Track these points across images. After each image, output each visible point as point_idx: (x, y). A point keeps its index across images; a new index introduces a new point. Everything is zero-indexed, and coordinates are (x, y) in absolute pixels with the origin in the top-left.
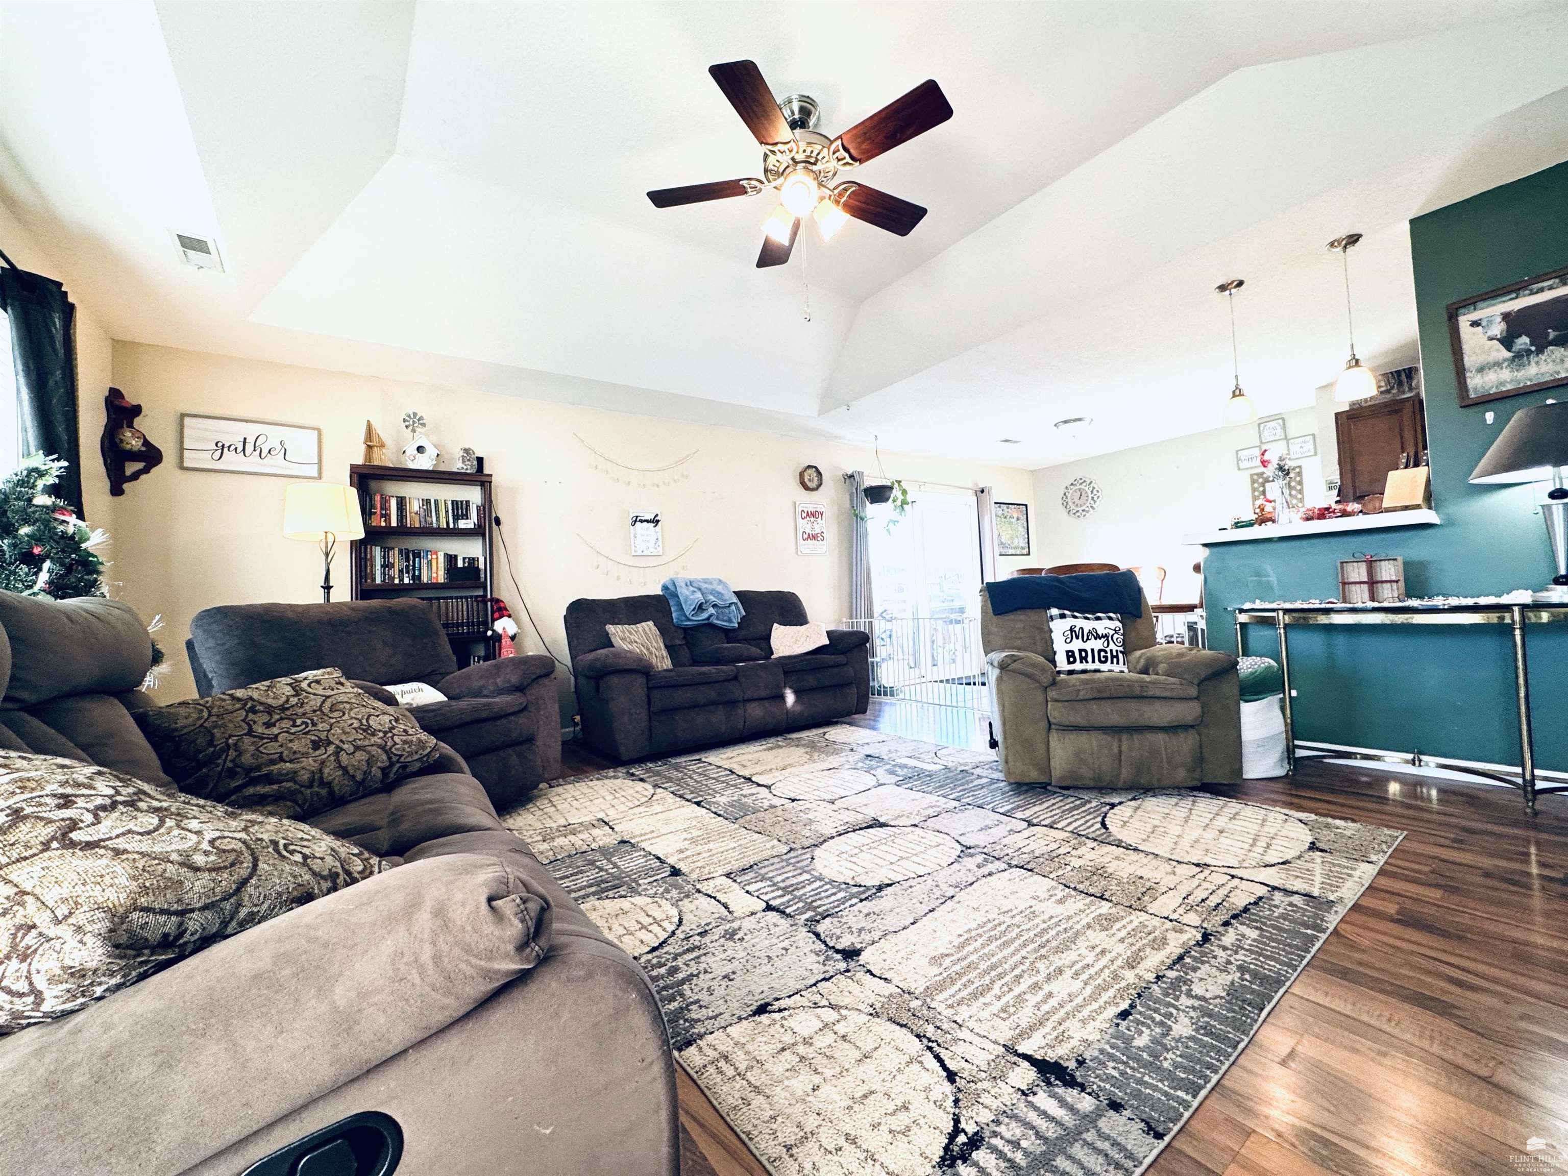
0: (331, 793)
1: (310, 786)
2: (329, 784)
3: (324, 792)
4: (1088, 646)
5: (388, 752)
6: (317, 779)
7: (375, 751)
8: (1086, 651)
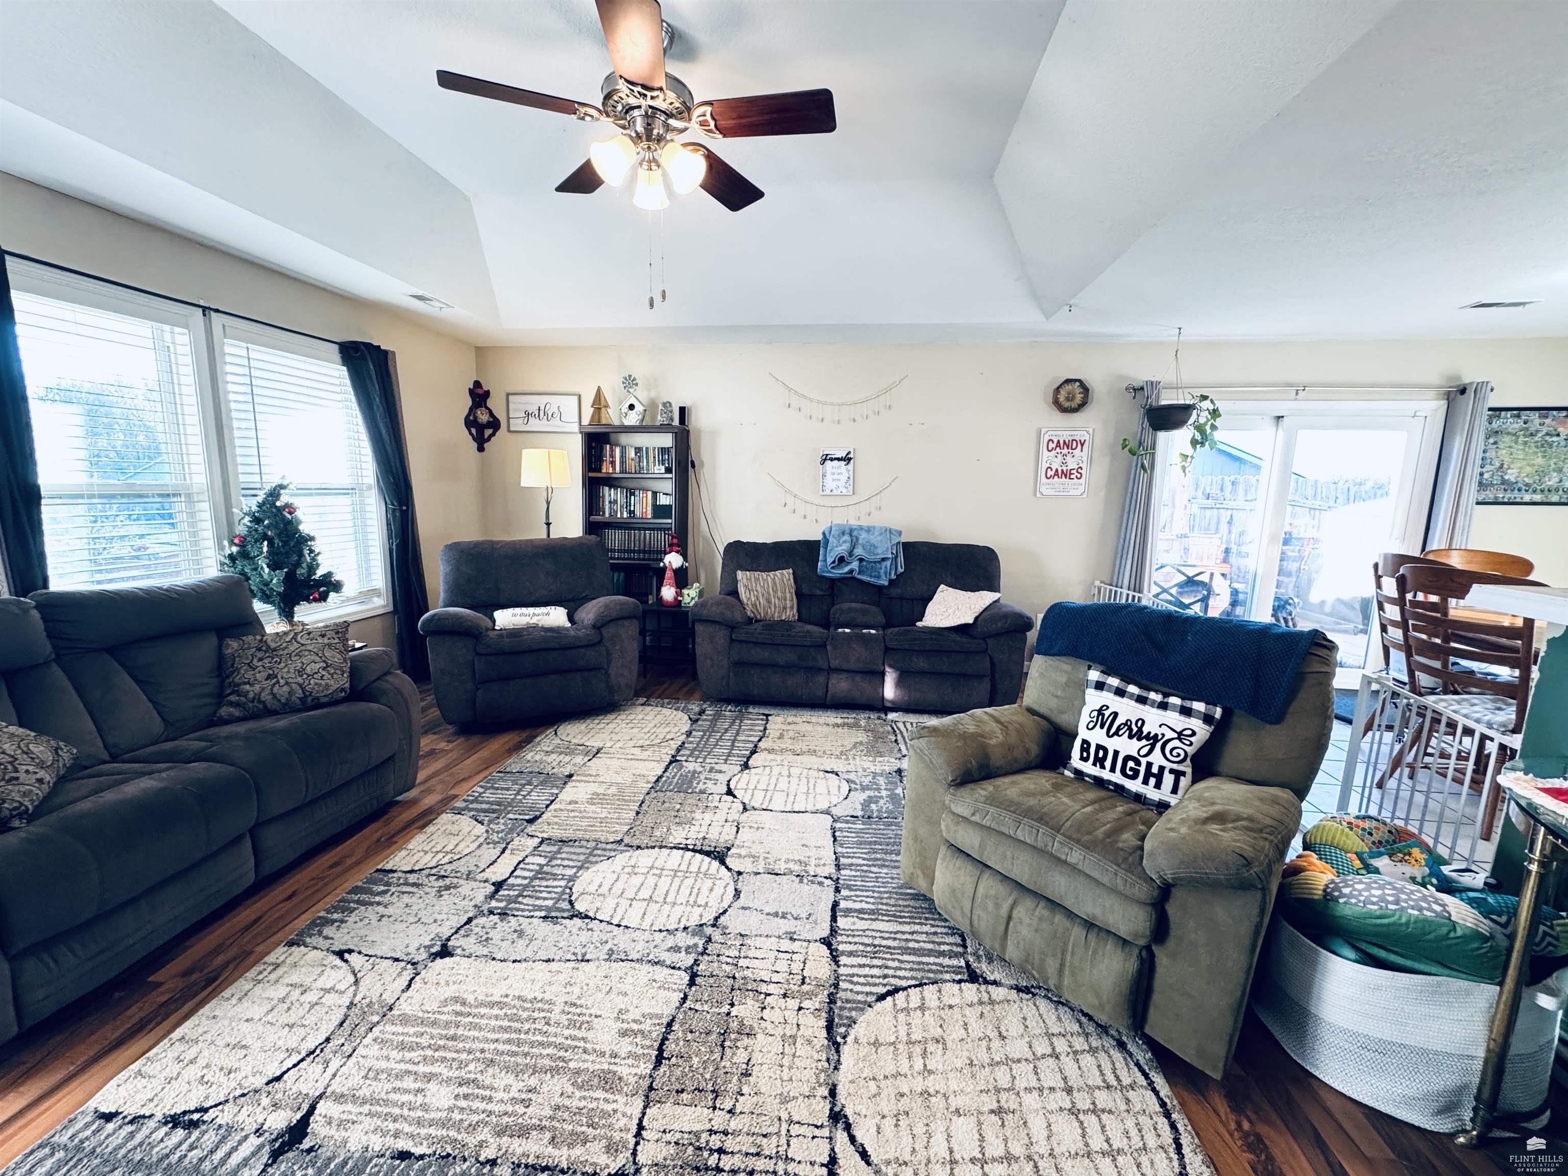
0: (265, 707)
1: (253, 702)
2: (264, 702)
3: (261, 706)
4: (1112, 744)
5: (303, 689)
6: (257, 698)
7: (294, 686)
8: (1106, 751)
